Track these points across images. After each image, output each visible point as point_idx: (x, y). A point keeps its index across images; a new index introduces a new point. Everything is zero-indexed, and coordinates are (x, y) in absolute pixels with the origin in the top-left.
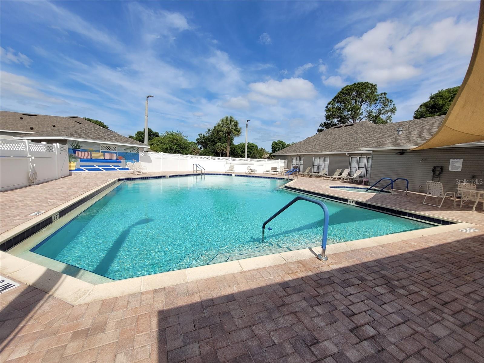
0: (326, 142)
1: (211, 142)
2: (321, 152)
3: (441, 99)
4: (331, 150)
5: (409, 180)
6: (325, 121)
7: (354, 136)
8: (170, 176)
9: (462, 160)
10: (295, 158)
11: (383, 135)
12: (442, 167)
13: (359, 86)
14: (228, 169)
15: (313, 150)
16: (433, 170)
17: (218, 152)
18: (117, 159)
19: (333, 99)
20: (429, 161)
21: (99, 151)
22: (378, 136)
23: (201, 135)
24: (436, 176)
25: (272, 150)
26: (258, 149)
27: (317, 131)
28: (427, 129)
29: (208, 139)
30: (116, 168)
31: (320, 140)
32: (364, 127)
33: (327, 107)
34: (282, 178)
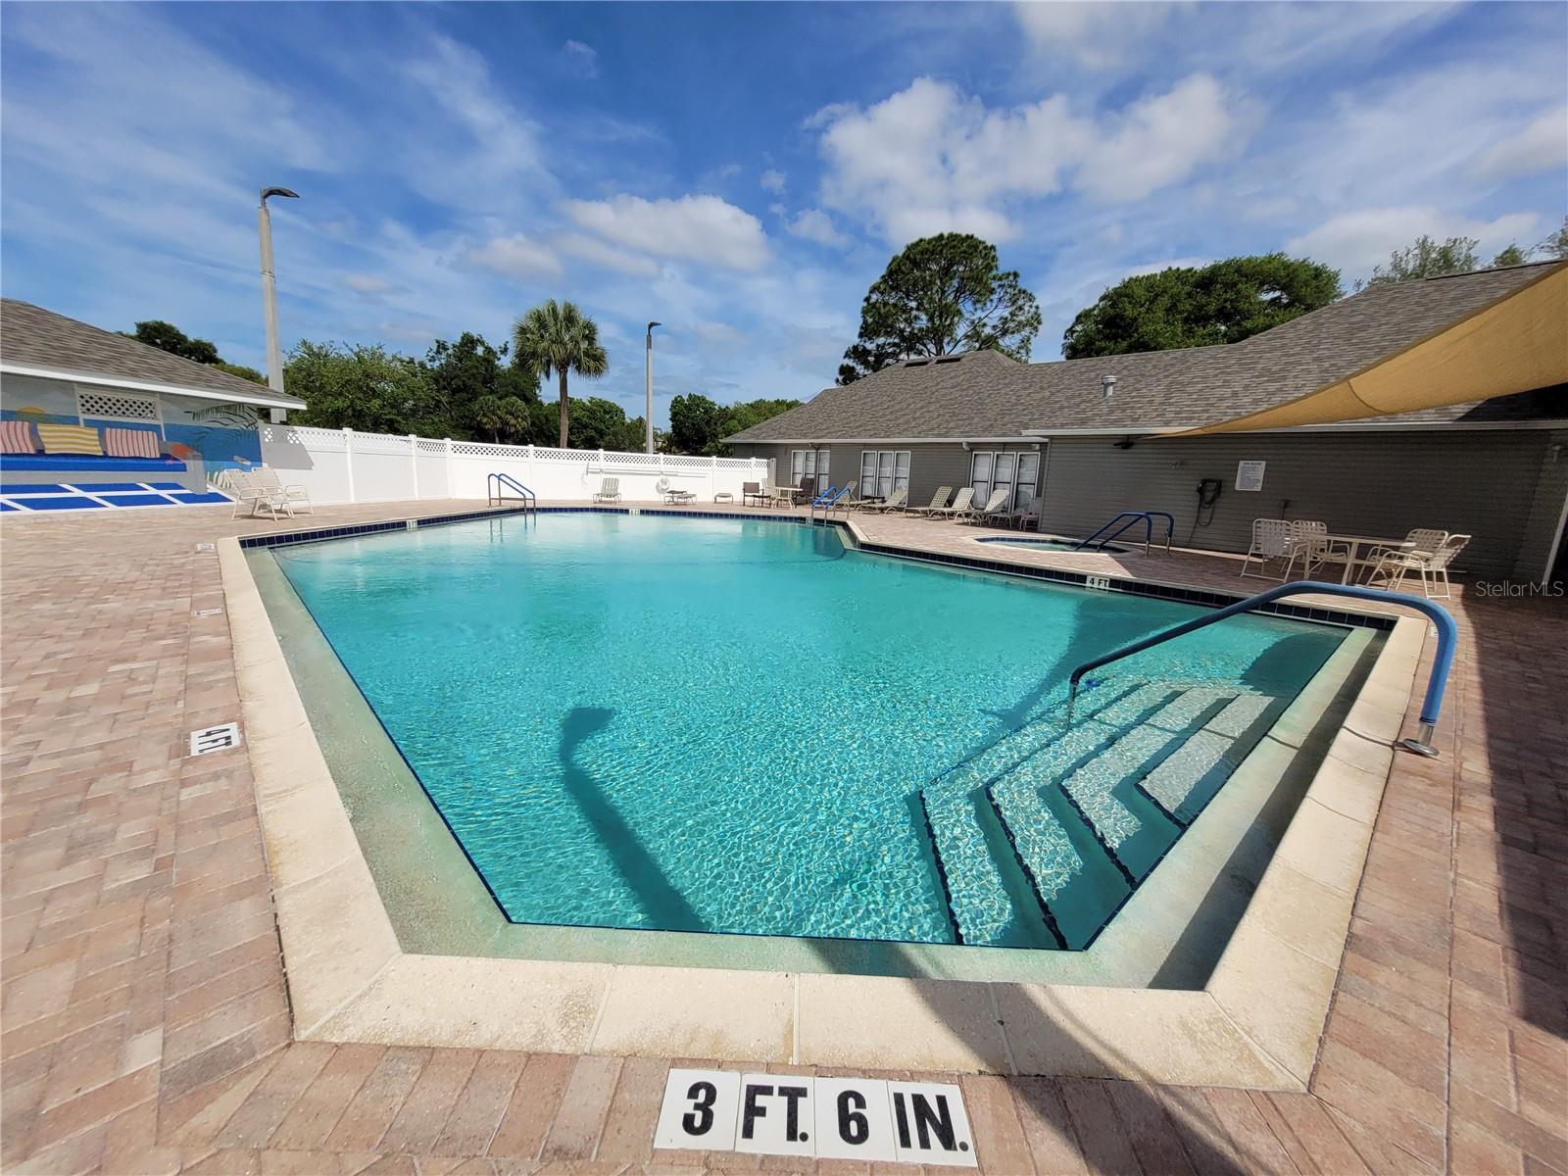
0: (893, 406)
1: (454, 392)
2: (888, 437)
3: (1130, 303)
4: (916, 431)
5: (1174, 517)
6: (856, 340)
7: (971, 392)
8: (423, 523)
9: (1264, 463)
10: (802, 453)
11: (1052, 394)
12: (1220, 481)
13: (952, 243)
14: (600, 492)
15: (860, 429)
16: (1201, 488)
17: (487, 427)
18: (165, 456)
19: (884, 276)
20: (1191, 467)
21: (75, 421)
22: (1040, 396)
23: (412, 361)
24: (1206, 503)
25: (673, 426)
26: (628, 421)
27: (837, 371)
28: (1178, 384)
29: (441, 380)
30: (164, 493)
31: (872, 401)
32: (992, 369)
33: (867, 299)
34: (796, 519)
